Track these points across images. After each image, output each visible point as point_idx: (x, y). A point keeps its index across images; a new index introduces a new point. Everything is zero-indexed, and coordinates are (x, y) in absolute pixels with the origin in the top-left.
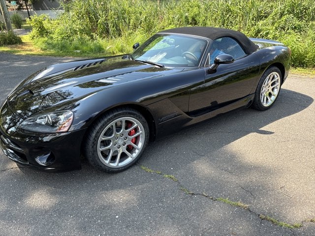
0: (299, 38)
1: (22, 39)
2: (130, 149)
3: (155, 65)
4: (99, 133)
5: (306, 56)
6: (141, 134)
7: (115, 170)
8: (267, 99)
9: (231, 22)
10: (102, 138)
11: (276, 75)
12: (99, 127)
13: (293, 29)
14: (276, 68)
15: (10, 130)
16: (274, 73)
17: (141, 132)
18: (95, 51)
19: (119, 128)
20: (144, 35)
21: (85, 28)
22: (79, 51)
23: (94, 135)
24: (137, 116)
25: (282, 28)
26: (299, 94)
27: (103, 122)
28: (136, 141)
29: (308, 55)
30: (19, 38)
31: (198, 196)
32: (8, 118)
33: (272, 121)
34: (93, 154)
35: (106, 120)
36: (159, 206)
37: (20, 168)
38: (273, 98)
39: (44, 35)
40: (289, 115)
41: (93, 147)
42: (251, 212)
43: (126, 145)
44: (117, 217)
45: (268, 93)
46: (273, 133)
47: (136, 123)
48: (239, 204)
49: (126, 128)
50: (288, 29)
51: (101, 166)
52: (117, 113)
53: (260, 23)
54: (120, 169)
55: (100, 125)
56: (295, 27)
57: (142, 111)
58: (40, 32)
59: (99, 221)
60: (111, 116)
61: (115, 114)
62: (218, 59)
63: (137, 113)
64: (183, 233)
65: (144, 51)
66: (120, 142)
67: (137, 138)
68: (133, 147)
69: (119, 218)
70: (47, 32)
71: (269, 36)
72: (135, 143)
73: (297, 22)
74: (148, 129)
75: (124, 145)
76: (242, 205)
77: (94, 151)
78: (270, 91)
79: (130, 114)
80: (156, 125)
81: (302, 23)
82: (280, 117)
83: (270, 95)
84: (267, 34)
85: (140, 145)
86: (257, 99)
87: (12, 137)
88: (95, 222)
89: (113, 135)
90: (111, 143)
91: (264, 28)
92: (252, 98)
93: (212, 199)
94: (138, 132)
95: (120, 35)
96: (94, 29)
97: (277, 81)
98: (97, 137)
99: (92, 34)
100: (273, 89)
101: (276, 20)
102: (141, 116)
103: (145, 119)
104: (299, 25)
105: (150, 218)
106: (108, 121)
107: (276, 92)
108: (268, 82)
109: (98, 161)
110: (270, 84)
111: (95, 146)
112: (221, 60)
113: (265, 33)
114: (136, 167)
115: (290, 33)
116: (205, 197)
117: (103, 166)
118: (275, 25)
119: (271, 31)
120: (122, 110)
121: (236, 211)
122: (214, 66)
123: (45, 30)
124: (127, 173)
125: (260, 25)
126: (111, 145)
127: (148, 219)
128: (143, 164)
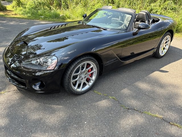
0: (175, 15)
1: (7, 8)
2: (88, 80)
3: (100, 28)
4: (72, 71)
5: (179, 26)
6: (95, 71)
7: (80, 93)
8: (162, 51)
9: (135, 3)
10: (73, 74)
11: (168, 37)
12: (73, 67)
13: (171, 9)
14: (169, 33)
15: (12, 66)
16: (168, 36)
17: (95, 70)
18: (53, 17)
19: (83, 68)
20: (83, 8)
21: (46, 3)
22: (43, 17)
23: (69, 72)
24: (94, 61)
25: (165, 8)
26: (178, 49)
27: (75, 64)
28: (91, 75)
29: (180, 26)
30: (5, 7)
31: (131, 110)
32: (10, 59)
33: (166, 65)
34: (68, 84)
35: (76, 63)
36: (110, 116)
37: (19, 90)
38: (165, 51)
39: (21, 6)
40: (175, 61)
41: (68, 80)
42: (164, 120)
43: (86, 78)
44: (85, 123)
45: (163, 48)
46: (168, 72)
47: (93, 65)
48: (157, 115)
49: (87, 68)
50: (168, 10)
51: (72, 91)
52: (83, 59)
53: (152, 5)
54: (83, 92)
55: (73, 66)
56: (173, 8)
57: (97, 58)
58: (18, 4)
59: (75, 125)
60: (79, 61)
61: (82, 59)
62: (140, 26)
63: (93, 59)
64: (127, 133)
65: (90, 19)
66: (83, 76)
67: (92, 74)
68: (90, 79)
69: (87, 123)
70: (22, 4)
71: (158, 13)
72: (91, 77)
73: (174, 6)
74: (99, 68)
75: (85, 78)
76: (159, 116)
77: (69, 82)
78: (164, 46)
79: (90, 60)
80: (103, 66)
81: (177, 6)
82: (170, 63)
83: (164, 49)
84: (157, 11)
85: (94, 78)
86: (158, 51)
87: (14, 70)
88: (73, 126)
89: (79, 72)
90: (78, 77)
91: (155, 8)
92: (155, 50)
93: (140, 112)
94: (93, 70)
95: (68, 8)
96: (51, 3)
97: (169, 41)
98: (71, 74)
99: (50, 6)
100: (166, 46)
101: (162, 3)
102: (96, 60)
103: (98, 62)
104: (175, 8)
105: (105, 123)
106: (78, 64)
107: (167, 47)
108: (164, 41)
109: (71, 88)
110: (165, 43)
111: (70, 79)
112: (142, 27)
113: (155, 11)
114: (91, 91)
115: (169, 12)
116: (136, 111)
117: (73, 91)
118: (161, 7)
119: (159, 10)
120: (86, 57)
121: (155, 120)
122: (137, 31)
123: (21, 2)
124: (86, 95)
125: (153, 6)
126: (78, 78)
127: (105, 124)
128: (95, 89)
